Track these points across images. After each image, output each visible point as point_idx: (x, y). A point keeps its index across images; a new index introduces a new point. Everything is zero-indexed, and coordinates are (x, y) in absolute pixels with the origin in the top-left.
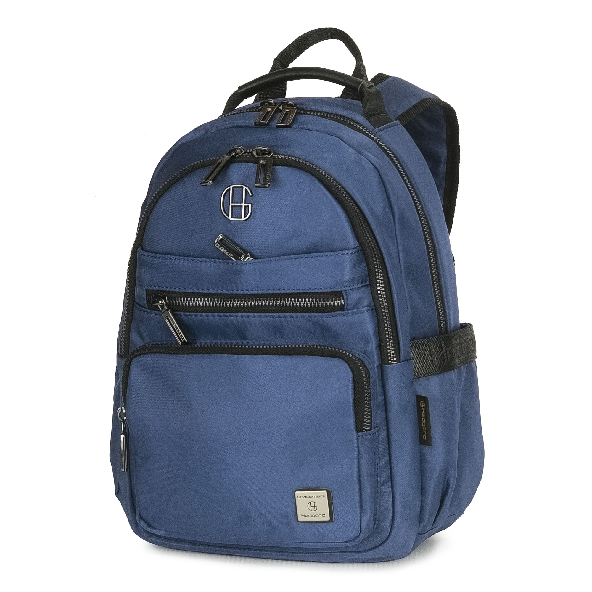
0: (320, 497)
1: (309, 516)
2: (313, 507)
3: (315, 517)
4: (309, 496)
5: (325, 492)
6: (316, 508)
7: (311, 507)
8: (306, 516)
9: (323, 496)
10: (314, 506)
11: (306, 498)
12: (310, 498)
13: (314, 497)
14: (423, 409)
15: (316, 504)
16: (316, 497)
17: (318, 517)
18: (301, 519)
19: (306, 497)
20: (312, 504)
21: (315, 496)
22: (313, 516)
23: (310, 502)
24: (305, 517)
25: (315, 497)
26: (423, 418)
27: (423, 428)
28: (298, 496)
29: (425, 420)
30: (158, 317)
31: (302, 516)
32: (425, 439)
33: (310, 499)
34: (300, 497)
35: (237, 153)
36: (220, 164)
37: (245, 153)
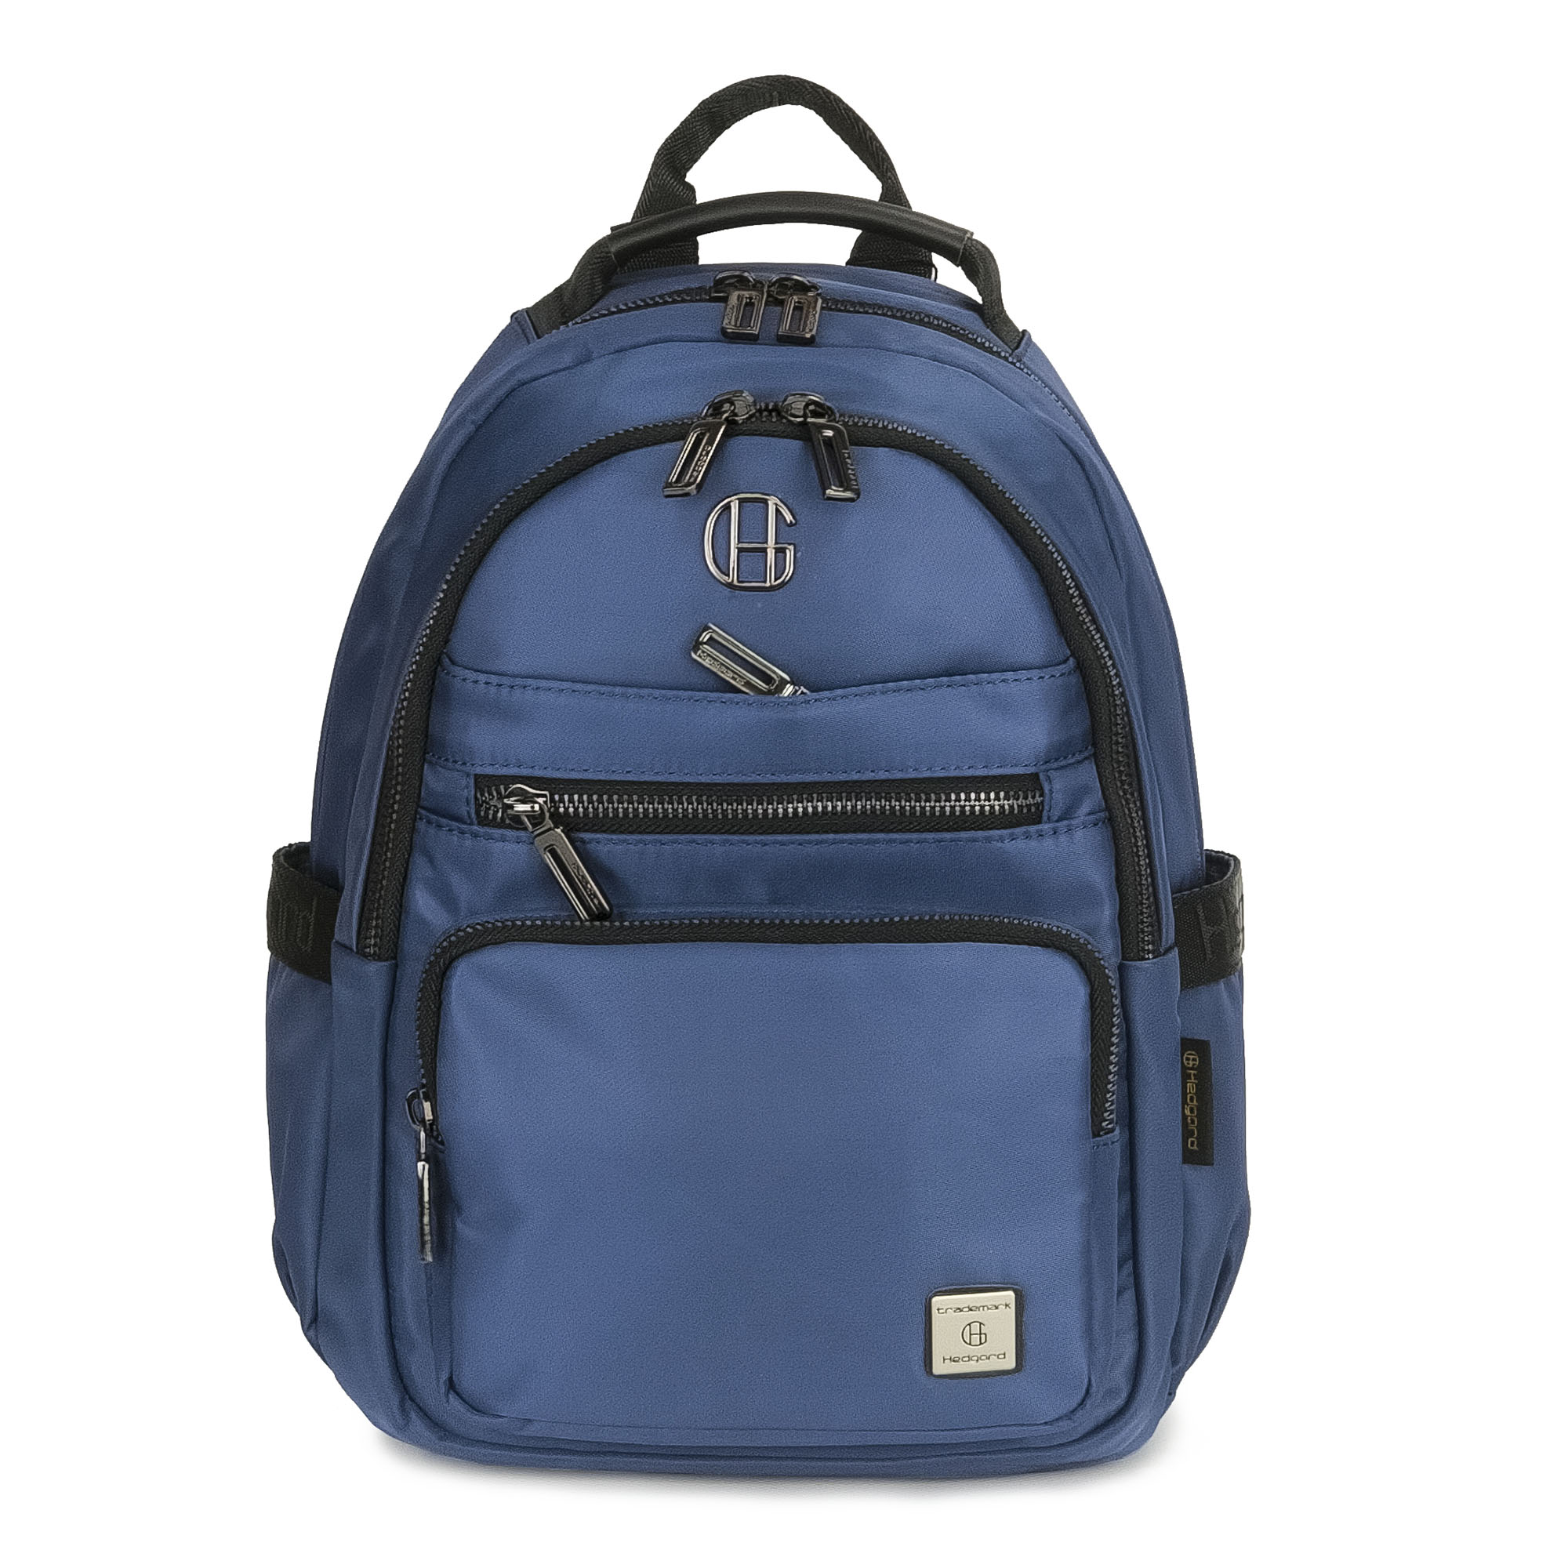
0: (997, 1308)
1: (964, 1359)
2: (977, 1334)
3: (980, 1361)
4: (968, 1307)
5: (1011, 1294)
6: (983, 1336)
7: (971, 1334)
8: (954, 1361)
9: (1007, 1305)
10: (979, 1332)
11: (962, 1313)
12: (970, 1312)
13: (981, 1308)
14: (1192, 1072)
15: (986, 1327)
16: (988, 1309)
17: (988, 1361)
18: (939, 1367)
19: (961, 1311)
20: (975, 1328)
21: (984, 1307)
22: (973, 1358)
23: (969, 1325)
24: (953, 1363)
25: (986, 1308)
26: (1189, 1096)
27: (1189, 1121)
28: (938, 1310)
29: (1195, 1101)
30: (522, 848)
31: (944, 1360)
32: (1195, 1148)
33: (971, 1314)
34: (944, 1311)
35: (736, 411)
36: (702, 439)
37: (760, 411)
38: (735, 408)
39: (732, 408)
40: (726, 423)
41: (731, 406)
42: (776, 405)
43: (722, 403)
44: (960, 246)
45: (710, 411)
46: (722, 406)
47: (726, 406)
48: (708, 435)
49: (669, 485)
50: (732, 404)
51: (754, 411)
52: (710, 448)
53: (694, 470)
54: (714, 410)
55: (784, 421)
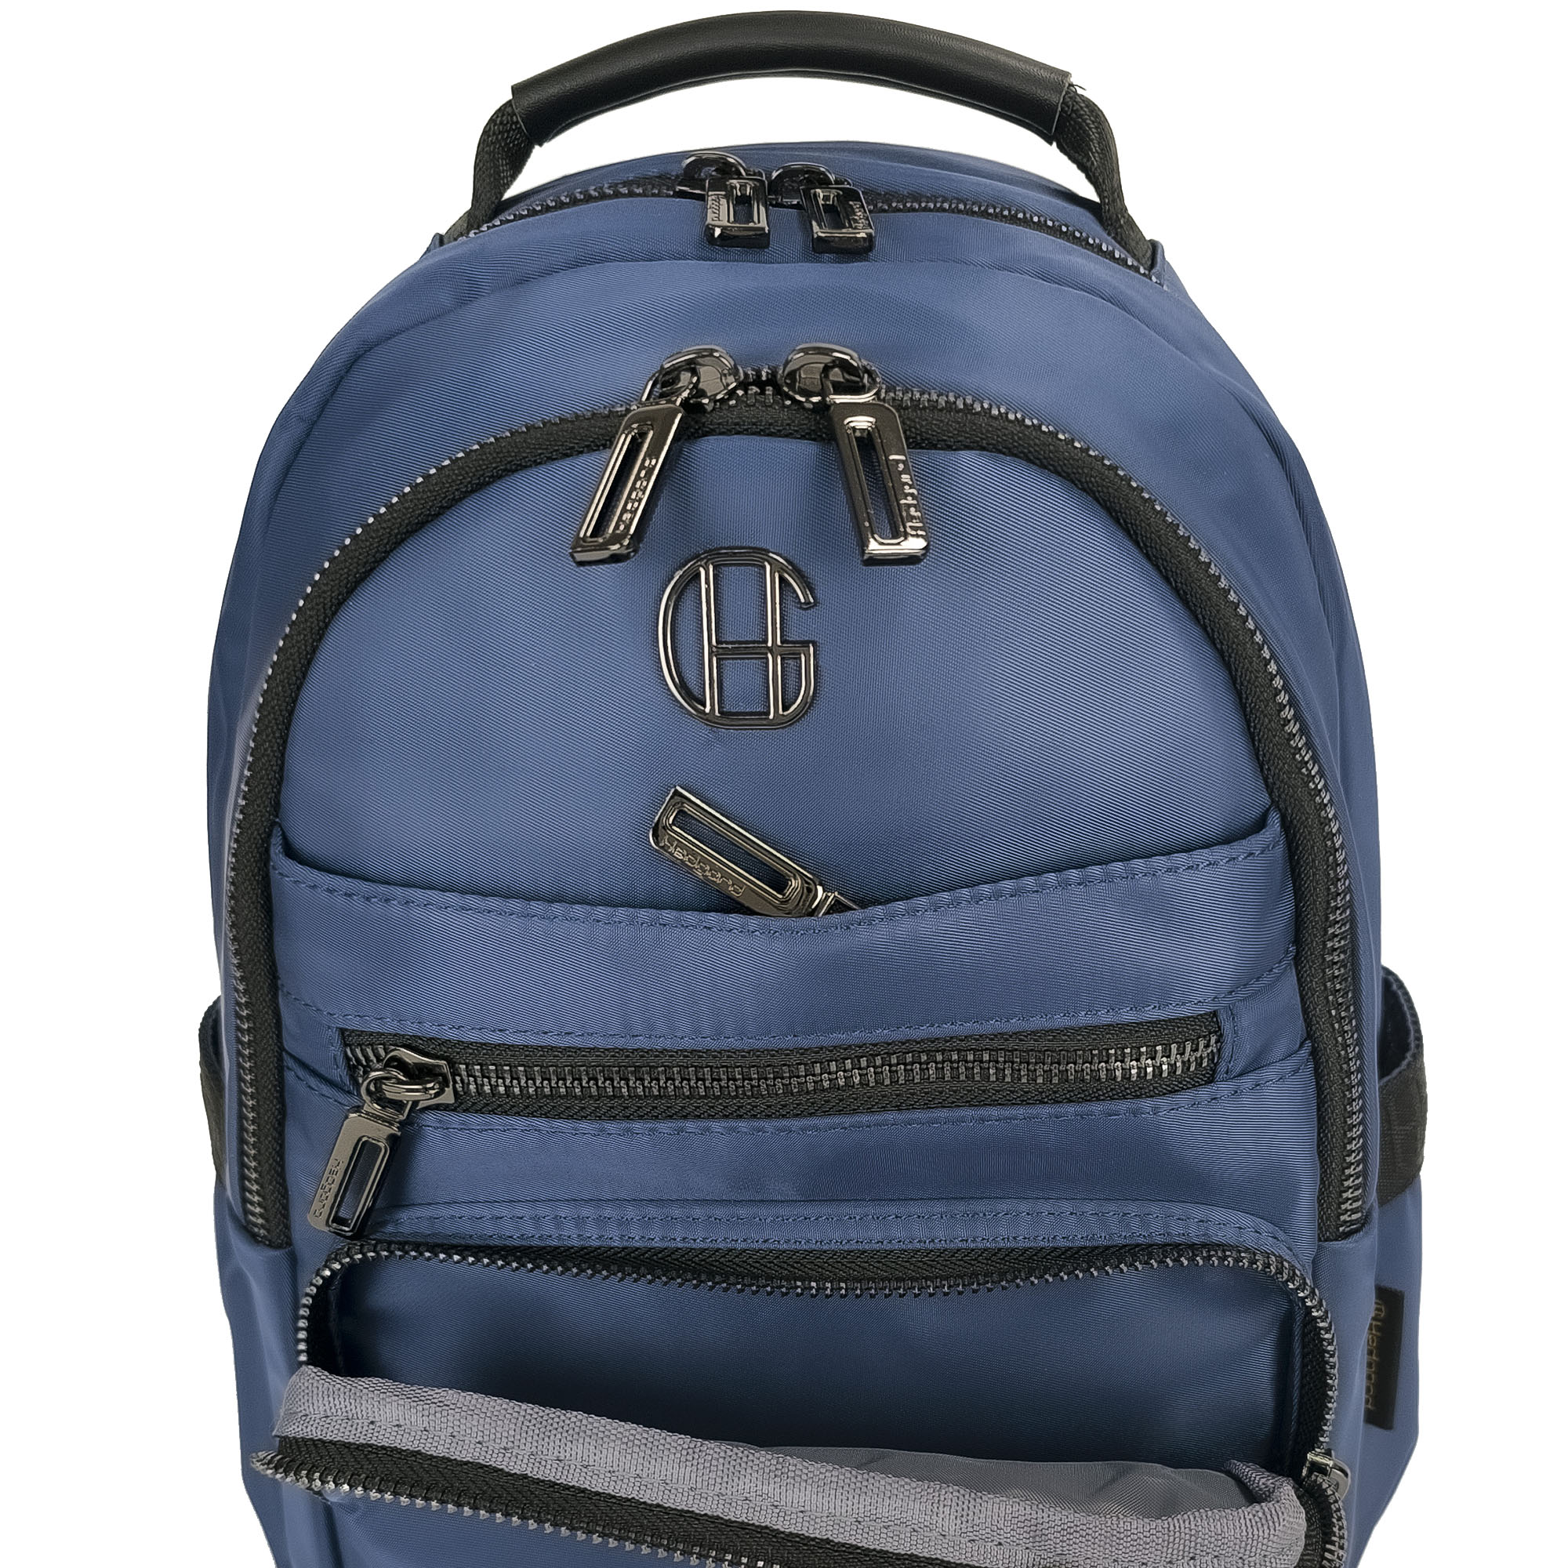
35: (701, 386)
36: (642, 444)
37: (744, 385)
38: (698, 380)
39: (695, 379)
40: (682, 409)
41: (692, 376)
42: (773, 374)
43: (676, 370)
44: (1056, 99)
45: (657, 389)
46: (677, 379)
47: (685, 377)
48: (651, 434)
49: (579, 544)
50: (694, 372)
51: (734, 384)
52: (654, 462)
53: (624, 510)
54: (663, 386)
55: (788, 403)
